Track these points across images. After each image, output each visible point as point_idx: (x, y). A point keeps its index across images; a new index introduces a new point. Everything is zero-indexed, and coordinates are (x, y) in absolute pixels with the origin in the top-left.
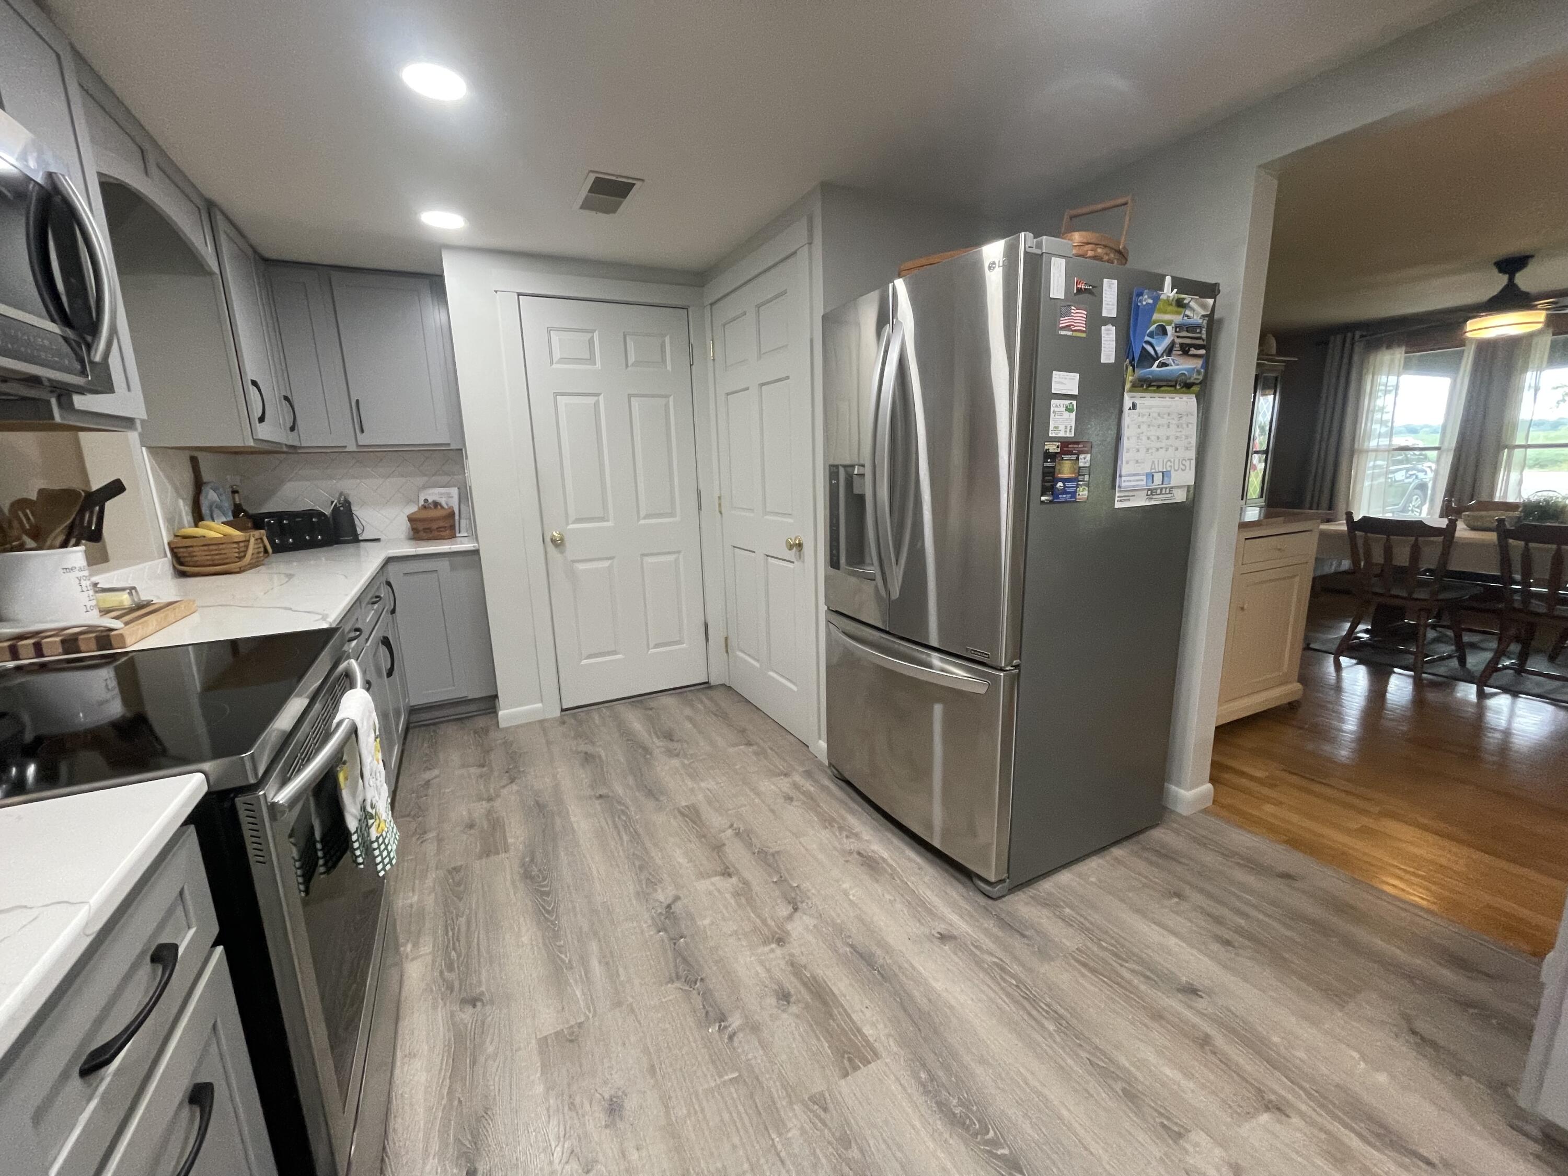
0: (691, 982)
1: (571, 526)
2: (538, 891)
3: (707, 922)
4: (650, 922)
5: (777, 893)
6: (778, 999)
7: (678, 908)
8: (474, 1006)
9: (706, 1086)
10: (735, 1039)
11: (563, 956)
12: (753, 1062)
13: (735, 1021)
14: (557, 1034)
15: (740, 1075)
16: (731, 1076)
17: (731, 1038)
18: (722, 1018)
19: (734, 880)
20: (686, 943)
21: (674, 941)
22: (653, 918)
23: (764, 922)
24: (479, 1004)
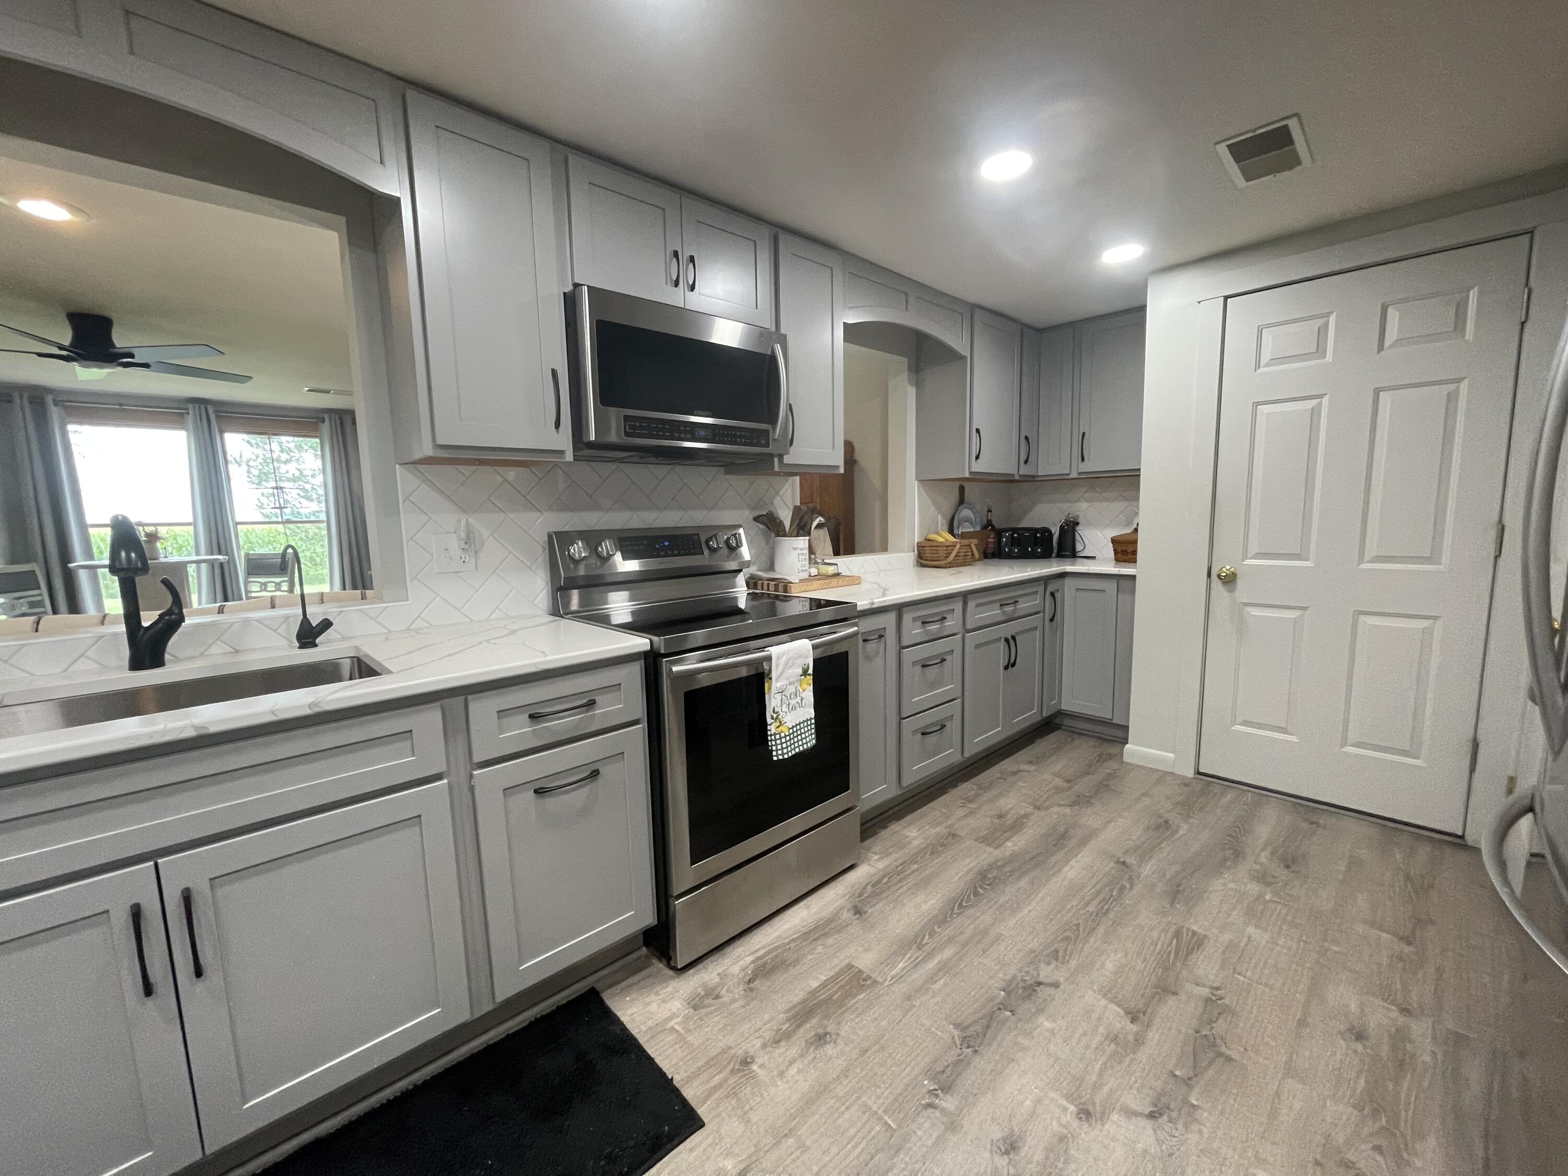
0: (966, 1041)
1: (1248, 562)
2: (975, 888)
3: (1048, 1025)
4: (1008, 977)
5: (1159, 1084)
6: (1004, 1139)
7: (1043, 992)
8: (855, 914)
9: (870, 1103)
10: (931, 1110)
11: (927, 937)
12: (914, 1138)
13: (949, 1103)
14: (860, 971)
15: (895, 1130)
16: (889, 1122)
17: (930, 1106)
18: (946, 1089)
19: (1133, 1028)
20: (1007, 1018)
21: (1002, 1006)
22: (1014, 977)
23: (1096, 1087)
24: (858, 916)
